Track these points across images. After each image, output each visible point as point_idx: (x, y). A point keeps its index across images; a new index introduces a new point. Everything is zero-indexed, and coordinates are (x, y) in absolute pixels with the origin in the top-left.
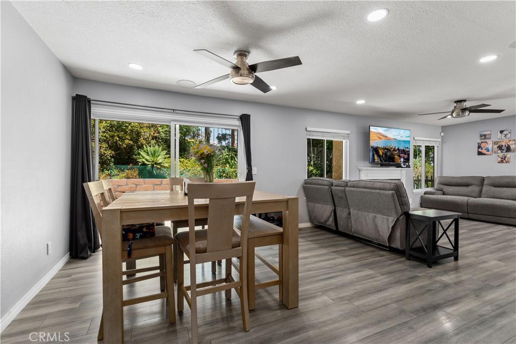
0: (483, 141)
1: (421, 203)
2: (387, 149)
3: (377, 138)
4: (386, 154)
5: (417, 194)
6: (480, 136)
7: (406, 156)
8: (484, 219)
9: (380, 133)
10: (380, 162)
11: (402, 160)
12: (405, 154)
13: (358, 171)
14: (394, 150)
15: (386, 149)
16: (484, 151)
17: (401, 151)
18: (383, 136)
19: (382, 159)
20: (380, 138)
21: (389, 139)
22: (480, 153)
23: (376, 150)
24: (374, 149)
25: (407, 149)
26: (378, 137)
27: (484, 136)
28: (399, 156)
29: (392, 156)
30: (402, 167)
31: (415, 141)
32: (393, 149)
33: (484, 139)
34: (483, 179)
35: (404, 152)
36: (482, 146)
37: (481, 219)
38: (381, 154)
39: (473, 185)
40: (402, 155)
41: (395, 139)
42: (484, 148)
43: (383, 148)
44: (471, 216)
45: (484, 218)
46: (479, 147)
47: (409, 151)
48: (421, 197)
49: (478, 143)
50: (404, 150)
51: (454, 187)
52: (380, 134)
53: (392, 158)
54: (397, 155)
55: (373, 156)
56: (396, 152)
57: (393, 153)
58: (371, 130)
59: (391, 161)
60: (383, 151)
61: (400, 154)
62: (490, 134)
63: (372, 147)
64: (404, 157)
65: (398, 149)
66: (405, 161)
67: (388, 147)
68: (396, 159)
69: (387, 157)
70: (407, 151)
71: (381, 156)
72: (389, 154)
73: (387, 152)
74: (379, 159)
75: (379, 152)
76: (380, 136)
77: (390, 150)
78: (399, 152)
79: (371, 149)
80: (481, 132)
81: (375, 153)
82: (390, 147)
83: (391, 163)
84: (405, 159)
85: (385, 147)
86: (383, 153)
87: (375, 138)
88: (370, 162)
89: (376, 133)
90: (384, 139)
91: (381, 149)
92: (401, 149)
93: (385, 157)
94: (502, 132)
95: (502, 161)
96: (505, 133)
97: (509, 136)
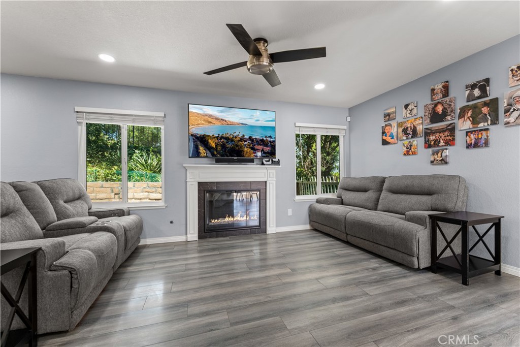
0: (387, 123)
1: (309, 215)
2: (227, 139)
3: (203, 122)
4: (223, 146)
5: (302, 203)
6: (385, 117)
7: (267, 149)
9: (211, 116)
10: (211, 156)
11: (259, 154)
12: (266, 145)
14: (242, 139)
15: (222, 137)
16: (388, 139)
17: (257, 142)
18: (217, 119)
19: (215, 153)
20: (210, 122)
21: (232, 124)
22: (385, 143)
23: (201, 140)
24: (197, 138)
25: (269, 139)
26: (204, 121)
27: (388, 116)
28: (253, 149)
29: (237, 148)
30: (264, 165)
31: (298, 129)
32: (238, 139)
33: (389, 120)
34: (383, 180)
35: (262, 142)
36: (386, 131)
38: (213, 145)
39: (371, 189)
41: (242, 124)
42: (388, 135)
43: (217, 137)
44: (350, 239)
46: (383, 133)
47: (274, 141)
48: (310, 207)
49: (382, 127)
50: (262, 140)
51: (353, 193)
52: (210, 116)
53: (238, 150)
54: (247, 147)
55: (196, 148)
56: (246, 143)
57: (239, 144)
58: (190, 111)
59: (235, 155)
60: (217, 141)
61: (255, 145)
62: (395, 112)
63: (192, 135)
64: (263, 150)
65: (250, 138)
66: (265, 155)
67: (227, 136)
68: (245, 153)
69: (225, 150)
70: (270, 142)
71: (213, 148)
72: (230, 146)
73: (226, 143)
74: (208, 152)
75: (208, 142)
76: (210, 120)
77: (232, 140)
78: (252, 143)
79: (191, 137)
80: (385, 110)
81: (199, 143)
82: (233, 136)
83: (235, 158)
84: (264, 153)
85: (221, 135)
86: (218, 144)
87: (200, 122)
88: (189, 157)
89: (201, 115)
90: (218, 124)
91: (213, 137)
92: (256, 138)
93: (222, 150)
94: (406, 106)
95: (408, 152)
96: (410, 107)
97: (415, 111)
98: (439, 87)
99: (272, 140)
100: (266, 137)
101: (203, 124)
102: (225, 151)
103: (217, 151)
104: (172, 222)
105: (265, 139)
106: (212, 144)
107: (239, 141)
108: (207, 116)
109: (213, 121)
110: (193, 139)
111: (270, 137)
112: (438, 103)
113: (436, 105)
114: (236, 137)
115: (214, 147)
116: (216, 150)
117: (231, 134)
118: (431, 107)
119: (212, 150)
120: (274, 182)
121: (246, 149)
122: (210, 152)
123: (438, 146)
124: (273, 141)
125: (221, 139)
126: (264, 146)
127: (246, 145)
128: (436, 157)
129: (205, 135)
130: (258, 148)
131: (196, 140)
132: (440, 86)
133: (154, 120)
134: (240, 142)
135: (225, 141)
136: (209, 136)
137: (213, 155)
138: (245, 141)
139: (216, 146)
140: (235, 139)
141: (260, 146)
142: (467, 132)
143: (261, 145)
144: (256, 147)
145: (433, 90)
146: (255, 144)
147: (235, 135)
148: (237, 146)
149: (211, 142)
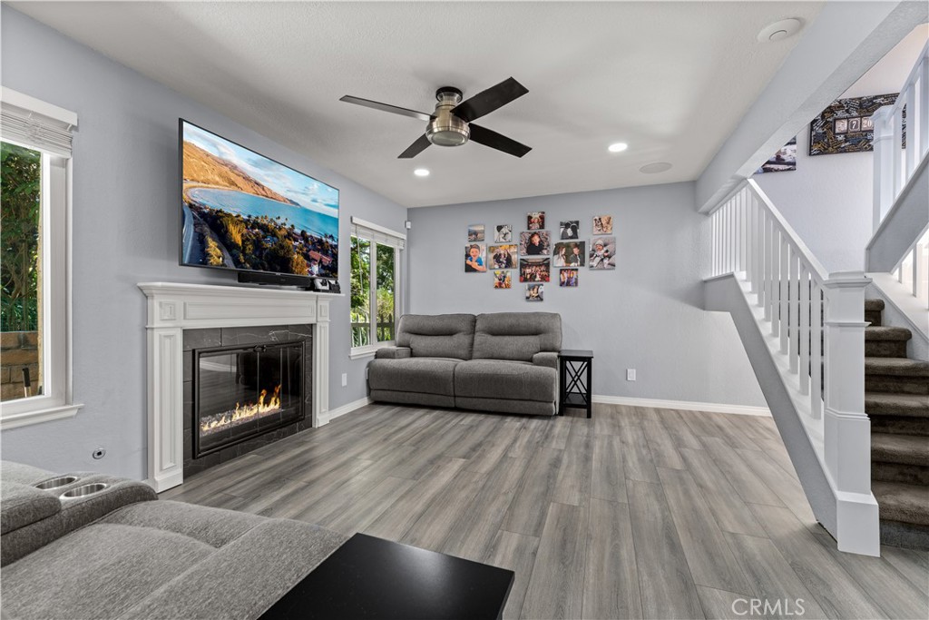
0: (473, 243)
1: (368, 381)
2: (264, 228)
3: (217, 179)
4: (258, 244)
5: (360, 359)
6: (470, 235)
7: (327, 260)
8: (481, 408)
10: (230, 265)
11: (316, 269)
12: (325, 252)
13: (138, 298)
14: (290, 235)
15: (256, 225)
16: (475, 265)
17: (313, 243)
18: (247, 179)
19: (241, 258)
20: (233, 183)
21: (272, 197)
22: (469, 269)
23: (213, 222)
24: (203, 215)
25: (330, 241)
26: (220, 175)
27: (474, 235)
28: (307, 257)
29: (282, 253)
30: (318, 290)
31: (353, 228)
32: (283, 232)
33: (475, 240)
34: (474, 320)
35: (320, 245)
36: (471, 254)
37: (476, 408)
38: (238, 239)
39: (460, 331)
41: (291, 201)
42: (474, 259)
43: (246, 222)
44: (460, 402)
45: (480, 404)
46: (467, 256)
47: (336, 246)
48: (369, 365)
49: (466, 248)
50: (320, 241)
51: (429, 338)
52: (234, 168)
53: (283, 258)
54: (298, 253)
55: (201, 241)
56: (296, 243)
57: (285, 243)
59: (279, 268)
60: (245, 231)
61: (310, 250)
62: (483, 232)
63: (191, 206)
65: (303, 234)
66: (323, 272)
67: (265, 222)
68: (295, 264)
69: (261, 253)
70: (331, 246)
71: (236, 246)
72: (269, 245)
73: (264, 237)
74: (227, 255)
75: (227, 231)
76: (233, 177)
77: (273, 234)
78: (305, 246)
79: (187, 212)
80: (470, 226)
81: (207, 229)
82: (276, 224)
83: (278, 274)
85: (253, 218)
86: (247, 239)
87: (210, 177)
88: (182, 264)
89: (214, 158)
90: (249, 191)
91: (237, 221)
92: (311, 236)
93: (254, 252)
94: (499, 228)
95: (500, 284)
96: (504, 230)
97: (509, 237)
98: (536, 216)
99: (333, 243)
100: (326, 236)
101: (217, 183)
102: (260, 257)
103: (245, 255)
104: (98, 454)
105: (324, 239)
106: (236, 235)
107: (285, 237)
108: (226, 165)
109: (240, 182)
110: (194, 218)
111: (332, 237)
112: (535, 233)
113: (533, 235)
114: (280, 229)
115: (240, 243)
116: (243, 252)
117: (272, 220)
118: (528, 236)
119: (235, 251)
120: (327, 325)
121: (296, 256)
122: (231, 255)
123: (534, 281)
125: (253, 228)
126: (323, 254)
127: (296, 247)
128: (532, 292)
129: (220, 211)
131: (201, 220)
132: (538, 216)
134: (287, 240)
135: (262, 233)
136: (229, 215)
137: (237, 263)
138: (296, 240)
139: (243, 241)
140: (279, 233)
141: (316, 253)
142: (561, 270)
143: (319, 250)
145: (530, 218)
146: (310, 247)
147: (279, 222)
148: (282, 247)
149: (234, 232)
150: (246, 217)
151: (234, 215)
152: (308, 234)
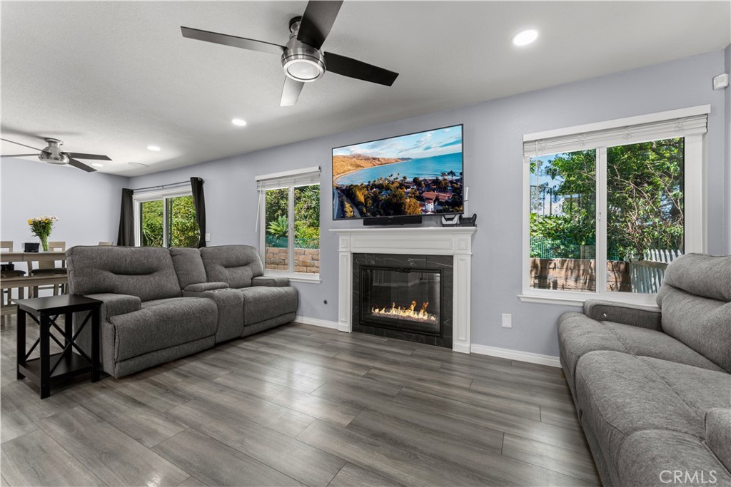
2: (380, 187)
3: (350, 167)
4: (375, 199)
5: (537, 305)
7: (445, 197)
9: (360, 156)
10: (357, 214)
11: (431, 207)
12: (444, 190)
14: (403, 185)
15: (374, 186)
17: (427, 185)
18: (367, 159)
19: (365, 210)
20: (359, 166)
21: (388, 162)
23: (348, 192)
24: (343, 191)
25: (449, 178)
26: (351, 165)
28: (420, 198)
29: (395, 200)
30: (444, 225)
32: (396, 185)
35: (437, 185)
38: (362, 198)
40: (432, 195)
41: (403, 159)
43: (367, 187)
47: (461, 180)
50: (436, 182)
52: (358, 157)
53: (396, 203)
54: (410, 197)
55: (342, 205)
56: (409, 190)
57: (397, 193)
58: (334, 155)
59: (392, 212)
60: (366, 192)
61: (423, 192)
63: (337, 188)
64: (437, 199)
65: (416, 181)
66: (441, 208)
67: (381, 182)
68: (407, 207)
69: (378, 204)
70: (452, 182)
71: (361, 203)
72: (384, 197)
73: (380, 193)
74: (356, 210)
75: (355, 196)
76: (358, 162)
77: (387, 188)
78: (418, 189)
79: (336, 192)
81: (344, 198)
82: (389, 181)
83: (390, 217)
84: (440, 204)
85: (372, 182)
86: (368, 197)
87: (346, 168)
88: (334, 220)
89: (348, 157)
90: (368, 165)
91: (362, 187)
92: (425, 180)
93: (373, 205)
99: (454, 178)
100: (443, 174)
101: (350, 170)
102: (377, 207)
103: (366, 207)
104: (325, 302)
105: (441, 178)
107: (397, 188)
108: (354, 158)
109: (362, 163)
110: (339, 193)
111: (452, 173)
114: (393, 183)
115: (363, 201)
116: (366, 205)
117: (386, 179)
119: (360, 207)
120: (468, 258)
121: (408, 200)
122: (359, 210)
124: (457, 180)
125: (372, 189)
126: (440, 192)
127: (408, 193)
129: (352, 185)
130: (428, 196)
131: (342, 194)
133: (312, 176)
134: (400, 190)
135: (378, 190)
136: (357, 186)
137: (362, 214)
138: (407, 187)
139: (365, 199)
140: (392, 186)
141: (432, 193)
143: (434, 190)
144: (426, 195)
146: (423, 189)
147: (392, 179)
148: (395, 196)
149: (359, 195)
150: (367, 184)
151: (359, 185)
152: (421, 179)
